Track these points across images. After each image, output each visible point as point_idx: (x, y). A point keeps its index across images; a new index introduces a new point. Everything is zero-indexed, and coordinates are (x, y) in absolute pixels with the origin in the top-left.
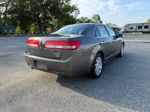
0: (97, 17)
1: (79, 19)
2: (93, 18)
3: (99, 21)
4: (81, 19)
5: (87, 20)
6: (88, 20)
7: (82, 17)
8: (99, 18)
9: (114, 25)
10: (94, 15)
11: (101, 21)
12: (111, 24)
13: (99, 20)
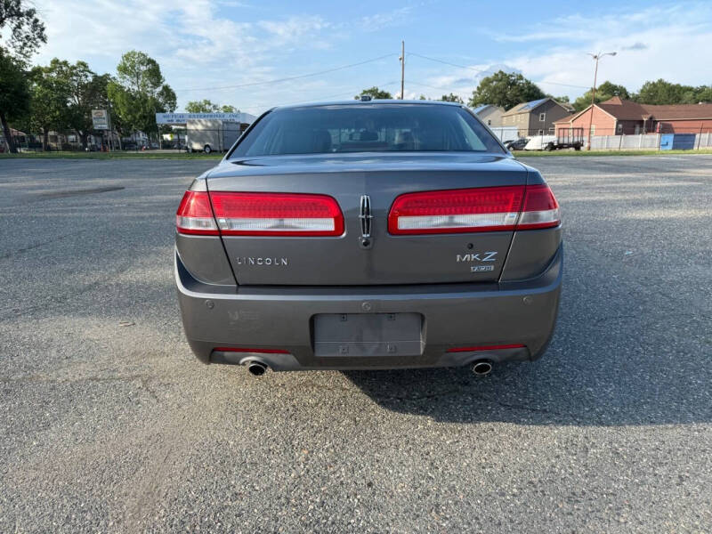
0: (143, 68)
1: (38, 71)
2: (123, 70)
3: (159, 89)
4: (51, 70)
5: (90, 79)
6: (96, 77)
7: (55, 62)
8: (155, 73)
9: (228, 110)
10: (127, 57)
11: (166, 89)
12: (215, 107)
13: (156, 85)
